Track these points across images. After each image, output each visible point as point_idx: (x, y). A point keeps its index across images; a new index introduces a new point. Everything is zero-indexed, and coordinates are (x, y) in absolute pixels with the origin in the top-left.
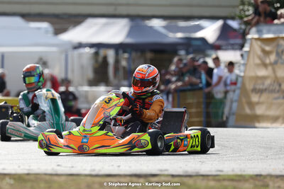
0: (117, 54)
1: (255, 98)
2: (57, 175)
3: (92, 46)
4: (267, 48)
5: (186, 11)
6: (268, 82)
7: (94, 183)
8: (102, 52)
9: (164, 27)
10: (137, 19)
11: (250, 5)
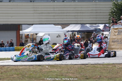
0: (78, 33)
1: (113, 44)
2: (62, 65)
3: (72, 31)
4: (115, 31)
5: (95, 22)
6: (116, 39)
7: (72, 67)
8: (74, 33)
9: (89, 26)
10: (83, 24)
11: (111, 20)
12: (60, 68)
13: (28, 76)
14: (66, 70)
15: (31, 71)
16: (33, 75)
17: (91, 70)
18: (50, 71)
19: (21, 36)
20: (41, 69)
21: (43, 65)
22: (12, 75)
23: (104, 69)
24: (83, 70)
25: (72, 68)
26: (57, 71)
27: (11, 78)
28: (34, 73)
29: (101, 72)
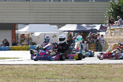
0: (74, 33)
1: (109, 44)
2: (58, 64)
3: (67, 31)
4: (112, 31)
5: (91, 22)
6: (112, 40)
7: (67, 66)
8: (70, 33)
9: (86, 26)
10: (79, 24)
11: (108, 20)
12: (56, 68)
13: (23, 75)
14: (62, 70)
15: (27, 71)
16: (28, 74)
17: (87, 70)
18: (46, 70)
19: (16, 35)
20: (37, 69)
21: (39, 65)
22: (7, 74)
23: (100, 69)
24: (79, 70)
25: (68, 68)
26: (53, 71)
27: (7, 77)
28: (30, 72)
29: (97, 72)
